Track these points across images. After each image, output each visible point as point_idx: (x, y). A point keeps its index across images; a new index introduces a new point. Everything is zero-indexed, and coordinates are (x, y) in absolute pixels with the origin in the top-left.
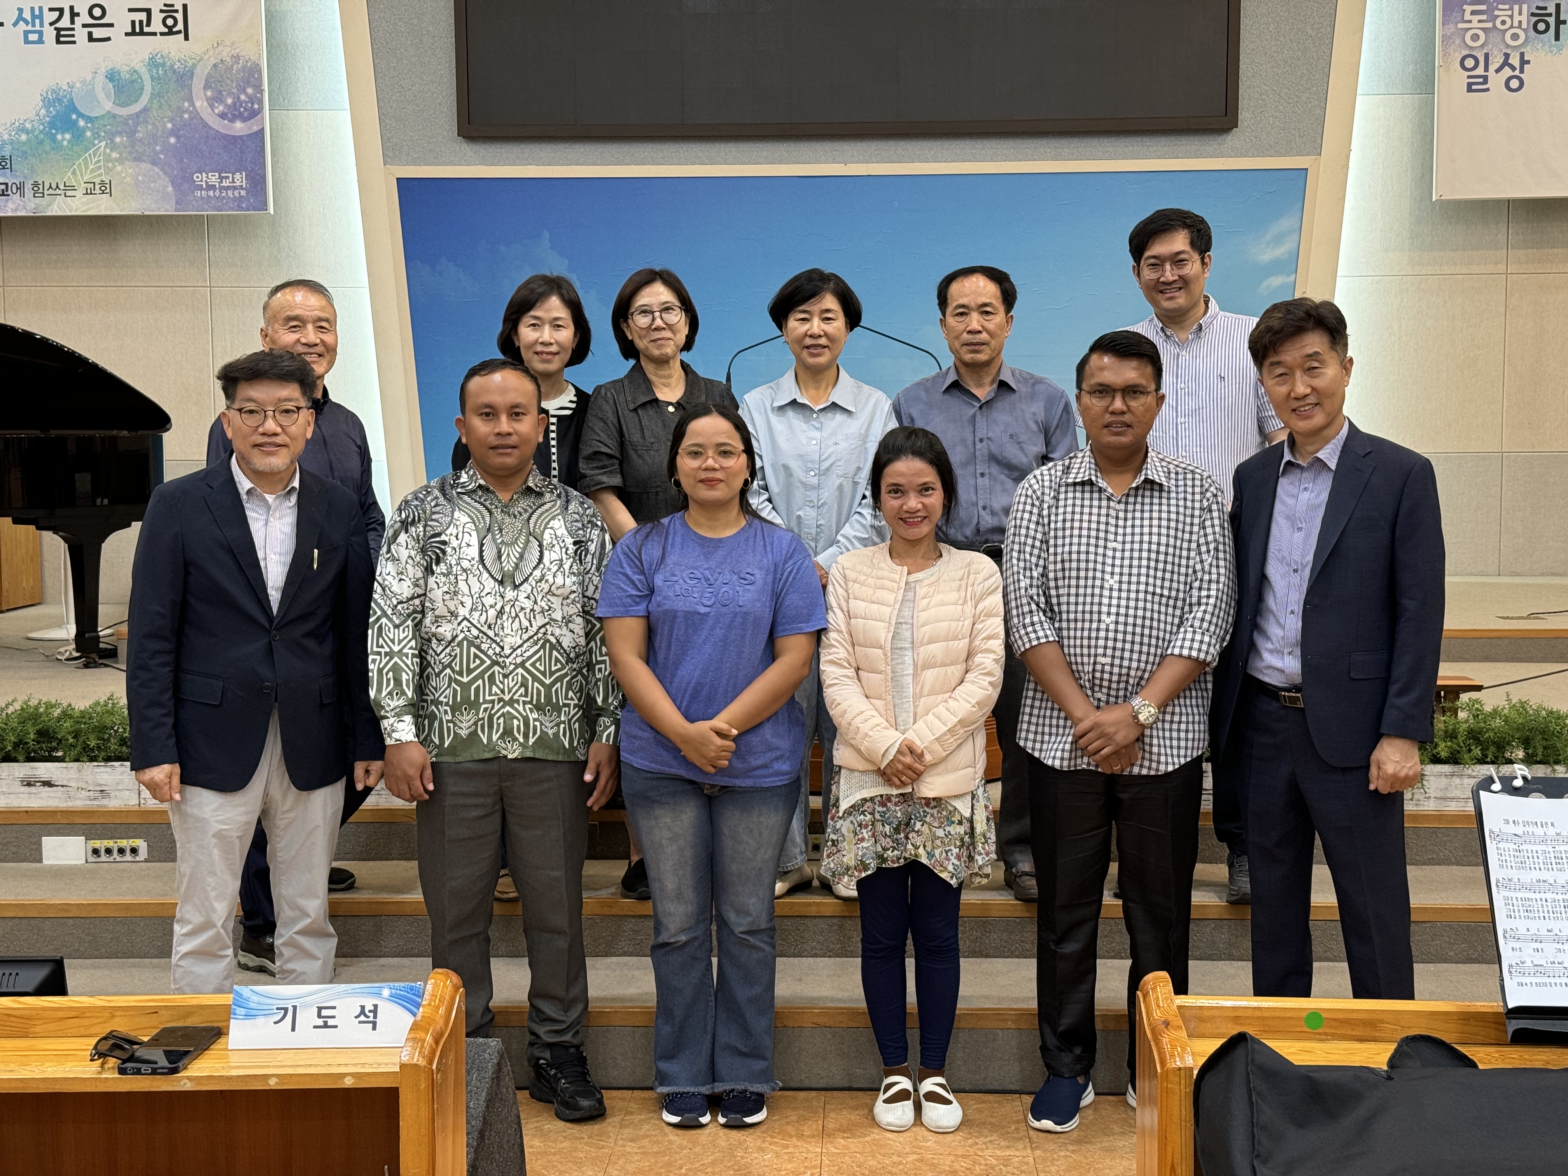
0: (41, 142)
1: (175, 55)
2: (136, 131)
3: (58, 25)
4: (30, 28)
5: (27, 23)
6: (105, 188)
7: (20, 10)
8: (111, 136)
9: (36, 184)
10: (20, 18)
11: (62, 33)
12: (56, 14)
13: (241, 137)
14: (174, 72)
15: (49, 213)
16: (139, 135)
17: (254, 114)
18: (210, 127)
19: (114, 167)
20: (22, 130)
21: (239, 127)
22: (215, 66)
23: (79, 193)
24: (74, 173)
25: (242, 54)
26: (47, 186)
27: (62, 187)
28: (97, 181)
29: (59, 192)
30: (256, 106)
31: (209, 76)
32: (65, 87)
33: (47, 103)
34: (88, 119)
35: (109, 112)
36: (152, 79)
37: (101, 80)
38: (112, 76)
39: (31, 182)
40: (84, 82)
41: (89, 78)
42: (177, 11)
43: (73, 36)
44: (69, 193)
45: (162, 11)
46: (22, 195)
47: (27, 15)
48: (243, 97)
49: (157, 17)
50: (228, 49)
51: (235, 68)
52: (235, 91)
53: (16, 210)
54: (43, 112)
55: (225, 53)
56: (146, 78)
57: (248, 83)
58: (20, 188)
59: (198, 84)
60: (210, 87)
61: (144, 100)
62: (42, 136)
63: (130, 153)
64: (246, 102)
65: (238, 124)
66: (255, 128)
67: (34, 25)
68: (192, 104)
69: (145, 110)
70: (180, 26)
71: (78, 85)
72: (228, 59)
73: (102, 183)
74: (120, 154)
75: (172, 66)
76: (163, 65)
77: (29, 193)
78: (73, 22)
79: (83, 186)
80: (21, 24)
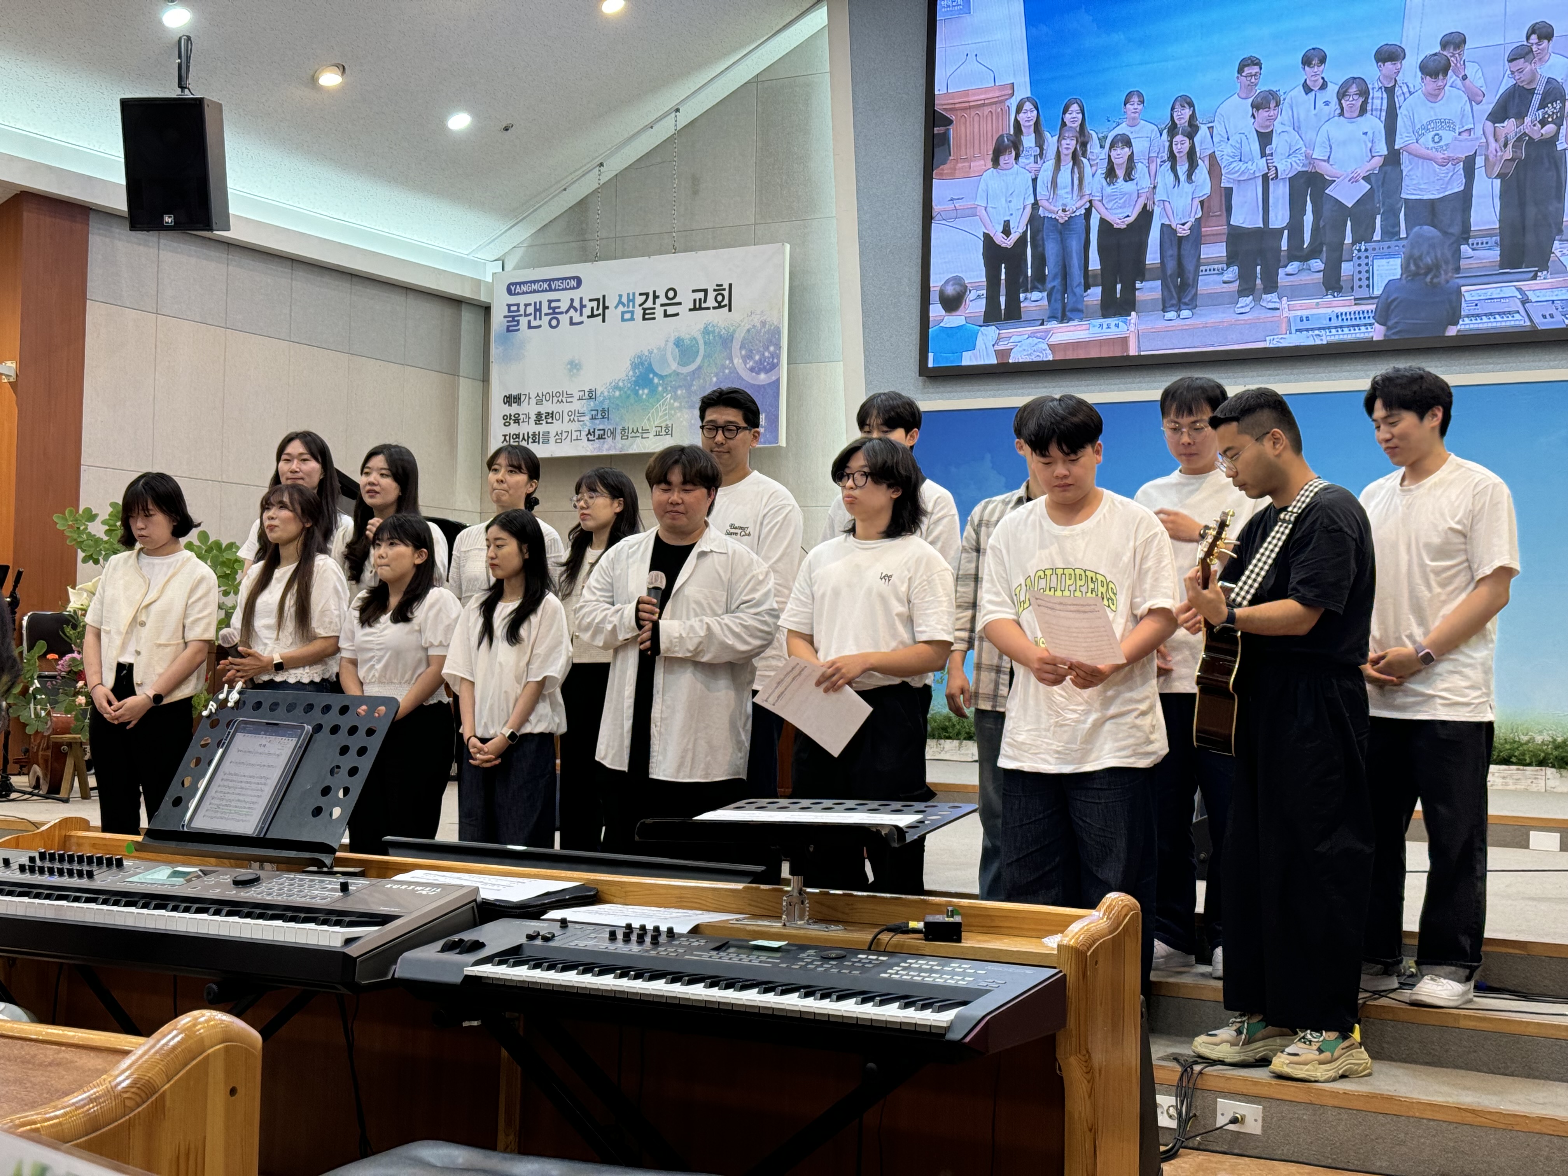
0: (628, 397)
1: (722, 325)
2: (691, 385)
3: (645, 306)
4: (626, 309)
5: (624, 305)
6: (669, 431)
7: (620, 296)
8: (675, 389)
9: (624, 429)
10: (620, 302)
11: (647, 312)
12: (644, 297)
13: (763, 386)
14: (721, 337)
15: (631, 451)
16: (694, 388)
17: (774, 366)
18: (743, 379)
19: (675, 412)
20: (617, 387)
21: (763, 378)
22: (748, 331)
23: (651, 435)
24: (649, 419)
25: (768, 320)
26: (630, 431)
27: (640, 431)
28: (663, 425)
29: (638, 434)
30: (775, 361)
31: (744, 339)
32: (647, 353)
33: (634, 366)
34: (661, 377)
35: (675, 371)
36: (705, 343)
37: (671, 345)
38: (678, 343)
39: (621, 428)
40: (659, 349)
41: (663, 345)
42: (724, 290)
43: (654, 313)
44: (645, 435)
45: (715, 290)
46: (614, 438)
47: (624, 300)
48: (767, 354)
49: (711, 295)
50: (759, 316)
51: (763, 331)
52: (761, 349)
53: (609, 449)
54: (631, 373)
55: (756, 320)
56: (701, 343)
57: (771, 342)
58: (613, 433)
59: (736, 345)
60: (745, 348)
61: (699, 360)
62: (629, 392)
63: (687, 402)
64: (769, 358)
65: (763, 376)
66: (774, 378)
67: (628, 307)
68: (732, 362)
69: (699, 368)
70: (726, 302)
71: (655, 351)
72: (758, 325)
73: (667, 427)
74: (680, 403)
75: (719, 333)
76: (713, 332)
77: (618, 436)
78: (654, 303)
79: (654, 429)
80: (621, 306)
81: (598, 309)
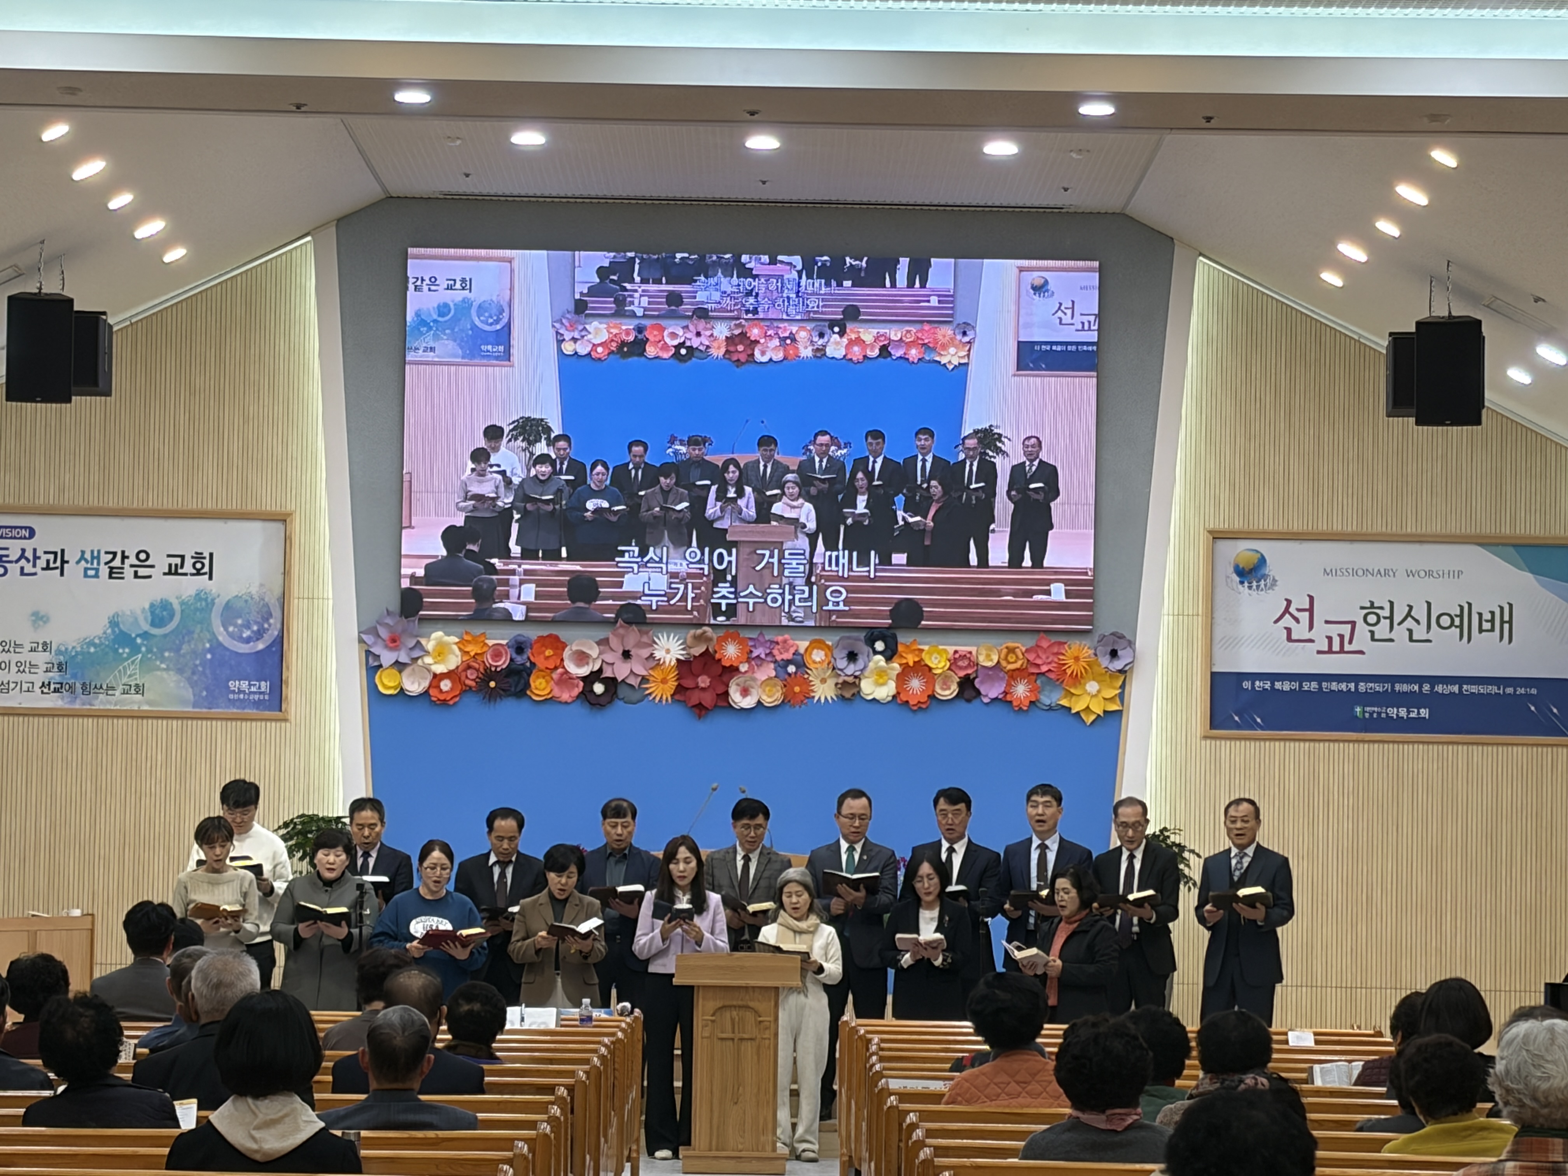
1: (200, 590)
3: (112, 564)
4: (89, 566)
5: (87, 562)
6: (139, 689)
7: (83, 552)
9: (84, 684)
10: (82, 558)
11: (115, 570)
12: (111, 556)
18: (224, 645)
22: (231, 599)
23: (117, 693)
24: (115, 677)
26: (93, 687)
27: (105, 687)
28: (133, 683)
29: (101, 691)
31: (226, 606)
35: (146, 632)
36: (182, 608)
37: (143, 609)
38: (152, 606)
39: (80, 683)
40: (128, 610)
42: (204, 558)
43: (122, 573)
44: (110, 692)
45: (193, 557)
46: (73, 693)
47: (88, 556)
49: (189, 562)
51: (248, 601)
53: (67, 703)
55: (238, 591)
56: (177, 608)
58: (72, 687)
59: (216, 611)
61: (174, 624)
67: (92, 564)
68: (211, 627)
69: (174, 632)
70: (206, 569)
71: (126, 612)
72: (239, 596)
73: (137, 686)
77: (78, 691)
78: (123, 562)
79: (121, 687)
80: (83, 562)
81: (55, 561)
